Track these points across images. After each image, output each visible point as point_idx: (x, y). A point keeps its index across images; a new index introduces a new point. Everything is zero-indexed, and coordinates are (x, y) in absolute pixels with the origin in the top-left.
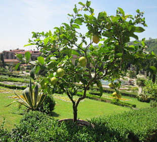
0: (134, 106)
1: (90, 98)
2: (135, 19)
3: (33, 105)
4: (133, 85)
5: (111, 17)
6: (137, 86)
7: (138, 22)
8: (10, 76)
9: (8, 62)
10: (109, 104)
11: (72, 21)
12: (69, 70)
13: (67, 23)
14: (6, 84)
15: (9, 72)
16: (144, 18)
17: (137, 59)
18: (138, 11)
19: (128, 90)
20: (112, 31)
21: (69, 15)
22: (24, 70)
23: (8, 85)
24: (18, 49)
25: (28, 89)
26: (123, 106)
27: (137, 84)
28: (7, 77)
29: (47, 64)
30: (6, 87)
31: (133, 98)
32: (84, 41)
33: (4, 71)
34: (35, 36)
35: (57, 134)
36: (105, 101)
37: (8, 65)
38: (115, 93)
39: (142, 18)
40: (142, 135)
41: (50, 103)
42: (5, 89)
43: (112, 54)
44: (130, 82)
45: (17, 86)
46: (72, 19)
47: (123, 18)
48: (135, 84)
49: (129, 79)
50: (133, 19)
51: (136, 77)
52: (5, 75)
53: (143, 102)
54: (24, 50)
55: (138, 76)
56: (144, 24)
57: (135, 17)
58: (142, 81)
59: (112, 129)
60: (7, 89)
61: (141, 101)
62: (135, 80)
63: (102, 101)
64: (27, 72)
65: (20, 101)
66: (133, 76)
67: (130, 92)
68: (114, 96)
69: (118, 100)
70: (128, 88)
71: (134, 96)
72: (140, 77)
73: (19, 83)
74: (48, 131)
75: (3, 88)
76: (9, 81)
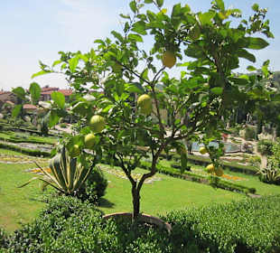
0: (253, 191)
1: (171, 175)
2: (250, 24)
3: (68, 186)
4: (251, 153)
5: (198, 14)
6: (259, 155)
7: (255, 28)
8: (31, 133)
9: (29, 109)
10: (206, 186)
11: (127, 28)
12: (118, 119)
13: (118, 32)
14: (22, 148)
15: (31, 126)
16: (268, 22)
17: (254, 101)
18: (256, 8)
19: (243, 161)
20: (201, 44)
21: (121, 15)
22: (57, 124)
23: (26, 149)
24: (47, 87)
25: (58, 157)
26: (231, 190)
27: (259, 150)
28: (27, 135)
29: (71, 108)
30: (24, 152)
31: (251, 176)
32: (150, 66)
33: (21, 124)
34: (65, 58)
35: (96, 243)
36: (199, 181)
37: (29, 115)
38: (210, 166)
39: (264, 21)
40: (263, 248)
41: (97, 182)
42: (22, 156)
43: (204, 90)
44: (246, 147)
45: (43, 150)
46: (127, 24)
47: (221, 16)
48: (255, 151)
49: (244, 142)
50: (246, 23)
51: (258, 139)
52: (23, 131)
53: (270, 183)
54: (57, 89)
55: (261, 136)
56: (267, 33)
57: (250, 20)
58: (268, 145)
59: (205, 235)
60: (26, 157)
61: (264, 182)
62: (254, 143)
63: (194, 180)
64: (62, 127)
65: (45, 178)
66: (251, 136)
67: (246, 164)
68: (209, 171)
69: (217, 179)
70: (241, 159)
71: (253, 173)
72: (265, 138)
73: (47, 146)
74: (81, 237)
75: (18, 154)
76: (29, 142)
